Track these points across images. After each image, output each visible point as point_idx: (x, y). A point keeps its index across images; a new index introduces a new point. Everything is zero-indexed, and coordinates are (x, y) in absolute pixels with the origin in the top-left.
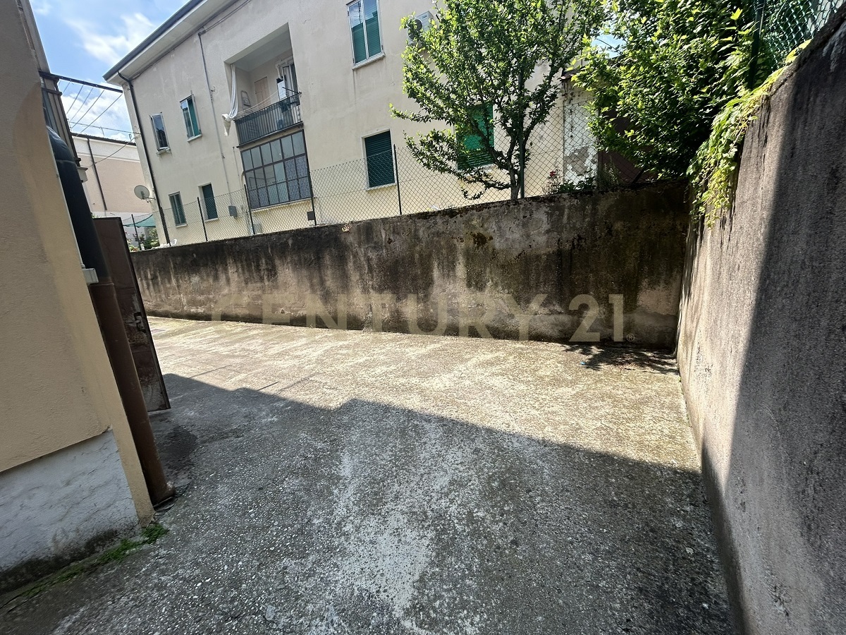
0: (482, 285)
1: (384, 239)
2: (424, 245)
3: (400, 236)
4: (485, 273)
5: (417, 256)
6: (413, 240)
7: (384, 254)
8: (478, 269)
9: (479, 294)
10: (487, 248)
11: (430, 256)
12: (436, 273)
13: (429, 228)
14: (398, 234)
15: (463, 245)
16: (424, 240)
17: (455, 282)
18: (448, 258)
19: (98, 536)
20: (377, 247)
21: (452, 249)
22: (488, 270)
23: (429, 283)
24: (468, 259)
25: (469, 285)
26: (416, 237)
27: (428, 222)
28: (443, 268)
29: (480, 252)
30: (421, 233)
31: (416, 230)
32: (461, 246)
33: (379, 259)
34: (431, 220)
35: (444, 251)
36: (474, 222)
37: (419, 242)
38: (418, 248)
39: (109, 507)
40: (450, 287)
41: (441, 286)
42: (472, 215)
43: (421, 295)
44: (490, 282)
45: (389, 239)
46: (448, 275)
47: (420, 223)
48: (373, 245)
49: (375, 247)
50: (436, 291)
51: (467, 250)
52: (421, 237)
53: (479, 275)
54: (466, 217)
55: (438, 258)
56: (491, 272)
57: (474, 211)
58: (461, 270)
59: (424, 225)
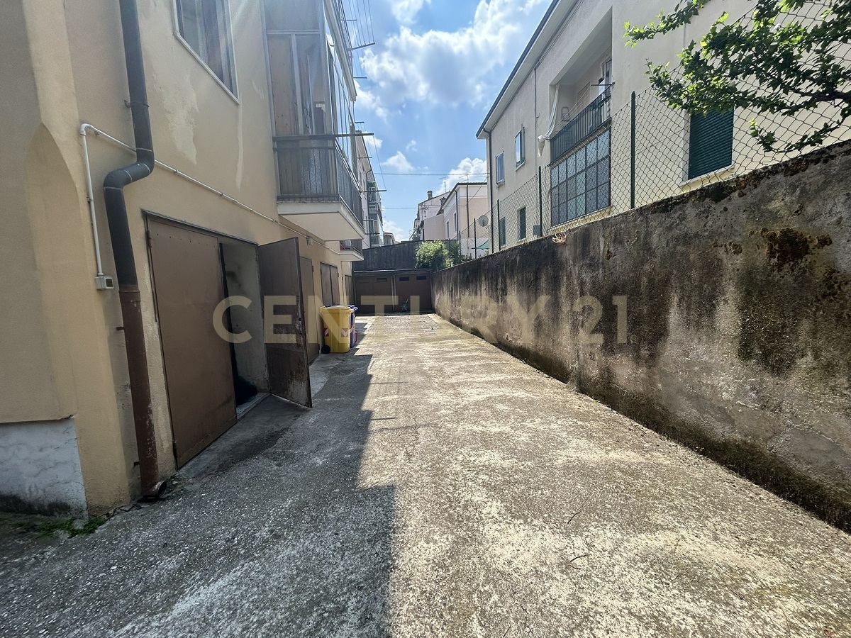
0: (782, 361)
1: (601, 253)
2: (657, 260)
3: (623, 246)
4: (793, 331)
5: (645, 281)
6: (641, 252)
7: (600, 276)
8: (773, 319)
9: (769, 380)
10: (811, 267)
11: (666, 282)
12: (674, 317)
13: (670, 229)
14: (621, 242)
15: (739, 260)
16: (659, 252)
17: (711, 339)
18: (700, 287)
19: (57, 504)
20: (592, 266)
21: (712, 270)
22: (805, 325)
23: (659, 334)
24: (749, 293)
25: (745, 353)
26: (647, 248)
27: (669, 217)
28: (688, 308)
29: (786, 277)
30: (655, 239)
31: (648, 235)
32: (733, 263)
33: (593, 283)
34: (675, 212)
35: (694, 274)
36: (776, 205)
37: (651, 255)
38: (647, 267)
39: (66, 483)
40: (701, 351)
41: (681, 343)
42: (770, 187)
43: (644, 352)
44: (810, 358)
45: (608, 252)
46: (698, 324)
47: (656, 221)
48: (588, 262)
49: (590, 265)
50: (671, 351)
51: (749, 273)
52: (654, 246)
53: (775, 334)
54: (753, 195)
55: (682, 288)
56: (814, 333)
57: (780, 177)
58: (728, 316)
59: (661, 224)
